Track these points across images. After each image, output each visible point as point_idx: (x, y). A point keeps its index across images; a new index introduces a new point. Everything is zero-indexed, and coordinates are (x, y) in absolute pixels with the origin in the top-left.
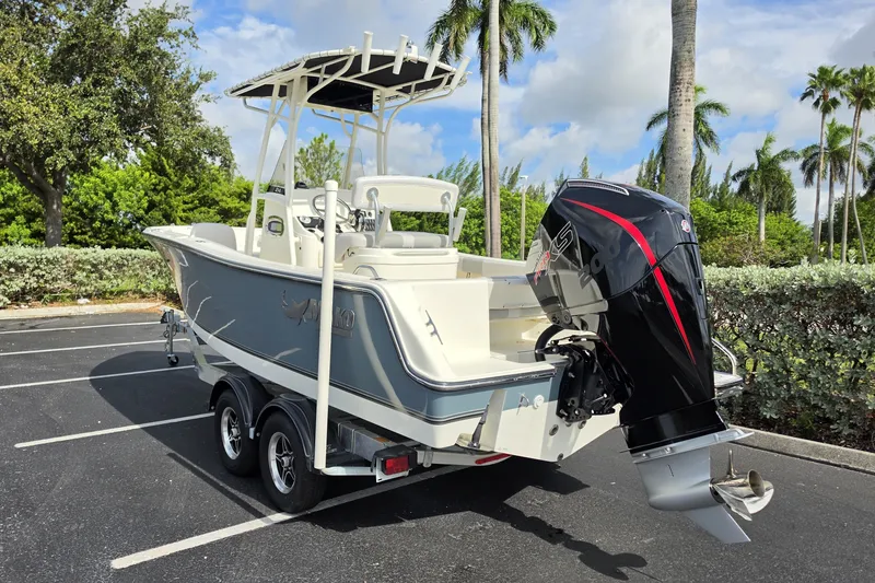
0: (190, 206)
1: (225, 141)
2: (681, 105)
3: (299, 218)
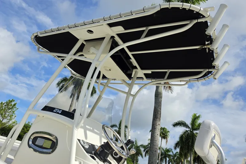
2: (157, 126)
3: (79, 140)
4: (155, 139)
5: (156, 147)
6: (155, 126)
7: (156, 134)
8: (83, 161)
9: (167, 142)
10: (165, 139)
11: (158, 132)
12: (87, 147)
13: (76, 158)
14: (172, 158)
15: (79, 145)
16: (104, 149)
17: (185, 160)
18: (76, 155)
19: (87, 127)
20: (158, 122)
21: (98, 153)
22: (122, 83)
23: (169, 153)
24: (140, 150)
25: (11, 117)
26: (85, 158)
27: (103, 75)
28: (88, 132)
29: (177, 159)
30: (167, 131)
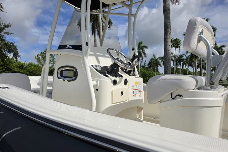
0: (2, 70)
1: (15, 47)
2: (168, 38)
3: (92, 66)
4: (168, 50)
5: (169, 56)
6: (167, 39)
7: (168, 46)
8: (99, 80)
9: (180, 50)
10: (178, 48)
11: (170, 44)
12: (100, 69)
13: (92, 79)
14: (185, 61)
15: (92, 69)
16: (113, 67)
17: (196, 60)
18: (92, 76)
19: (97, 54)
20: (169, 35)
21: (110, 71)
22: (123, 7)
23: (183, 58)
24: (159, 62)
25: (53, 62)
26: (100, 77)
27: (103, 2)
28: (100, 58)
29: (189, 61)
30: (179, 40)
